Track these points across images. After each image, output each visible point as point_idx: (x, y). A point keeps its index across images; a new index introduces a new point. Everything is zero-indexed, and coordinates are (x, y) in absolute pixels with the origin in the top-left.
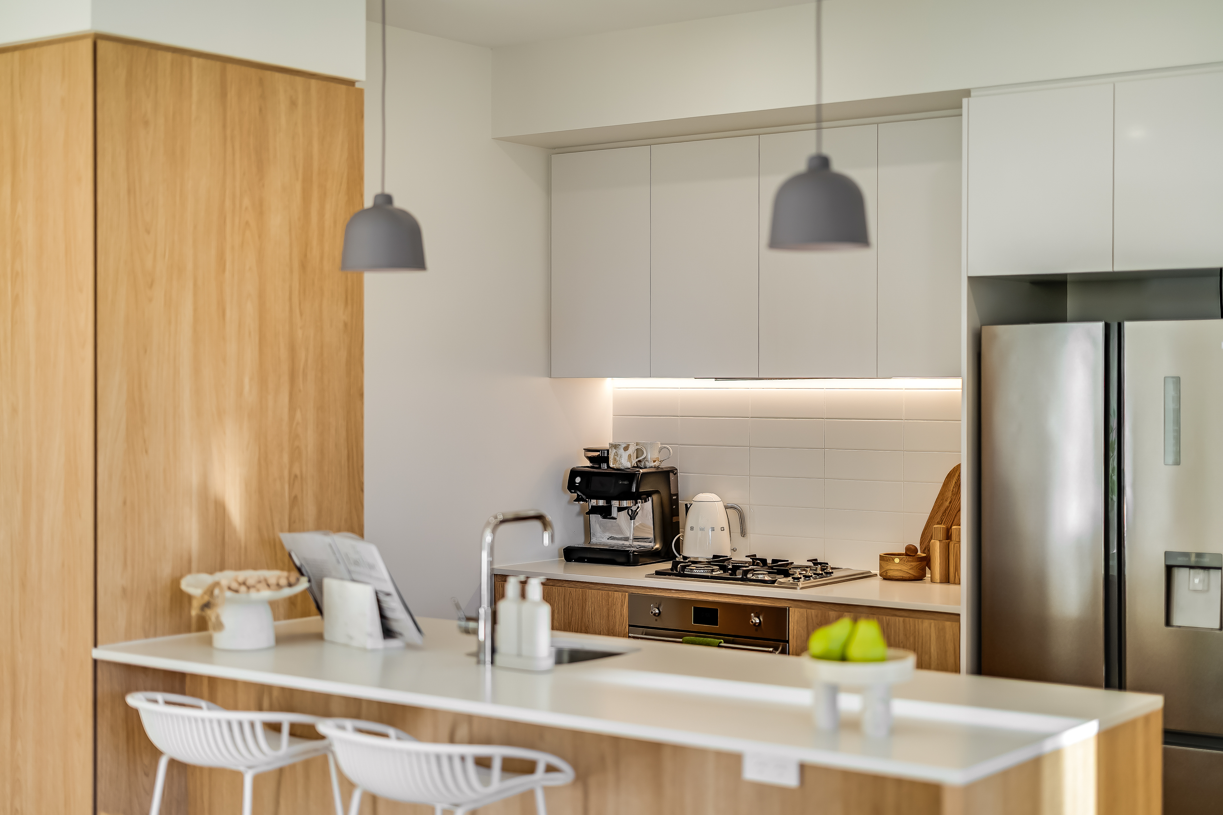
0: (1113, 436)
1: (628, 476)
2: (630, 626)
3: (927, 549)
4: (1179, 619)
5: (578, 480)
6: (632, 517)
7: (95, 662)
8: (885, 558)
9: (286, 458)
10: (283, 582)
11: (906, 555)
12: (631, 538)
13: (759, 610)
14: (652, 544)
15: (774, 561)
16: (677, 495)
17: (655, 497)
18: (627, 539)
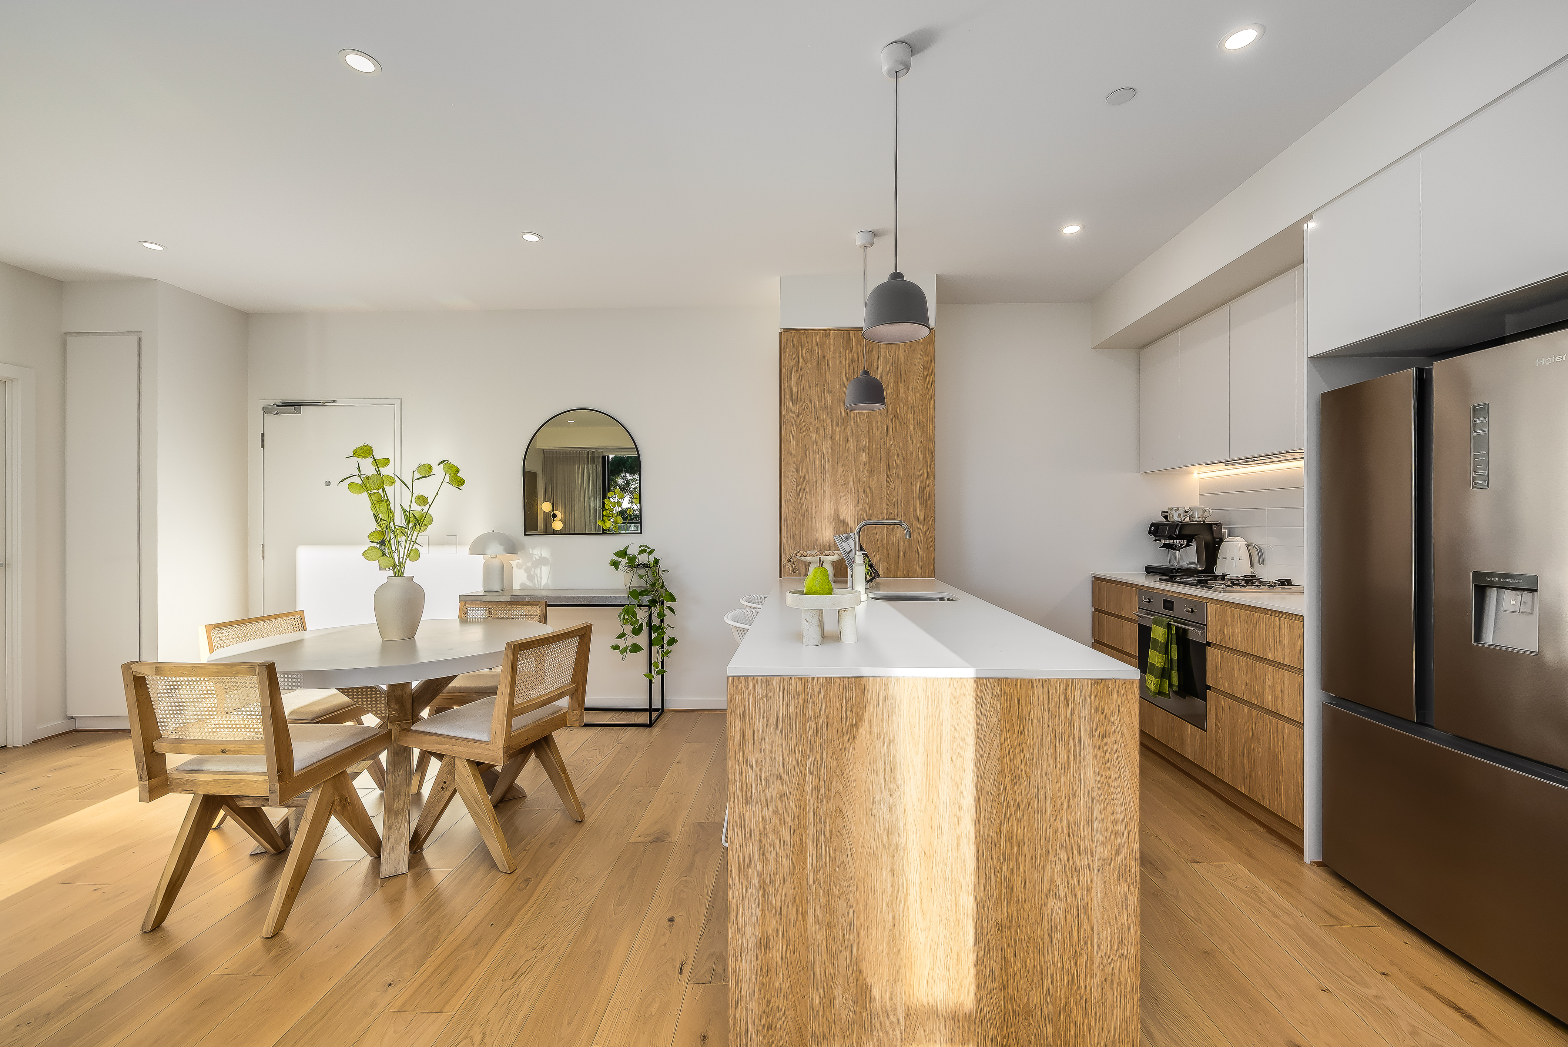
1: (1180, 526)
2: (1139, 608)
5: (1153, 528)
6: (1184, 551)
14: (1195, 568)
17: (1201, 539)
18: (1181, 564)
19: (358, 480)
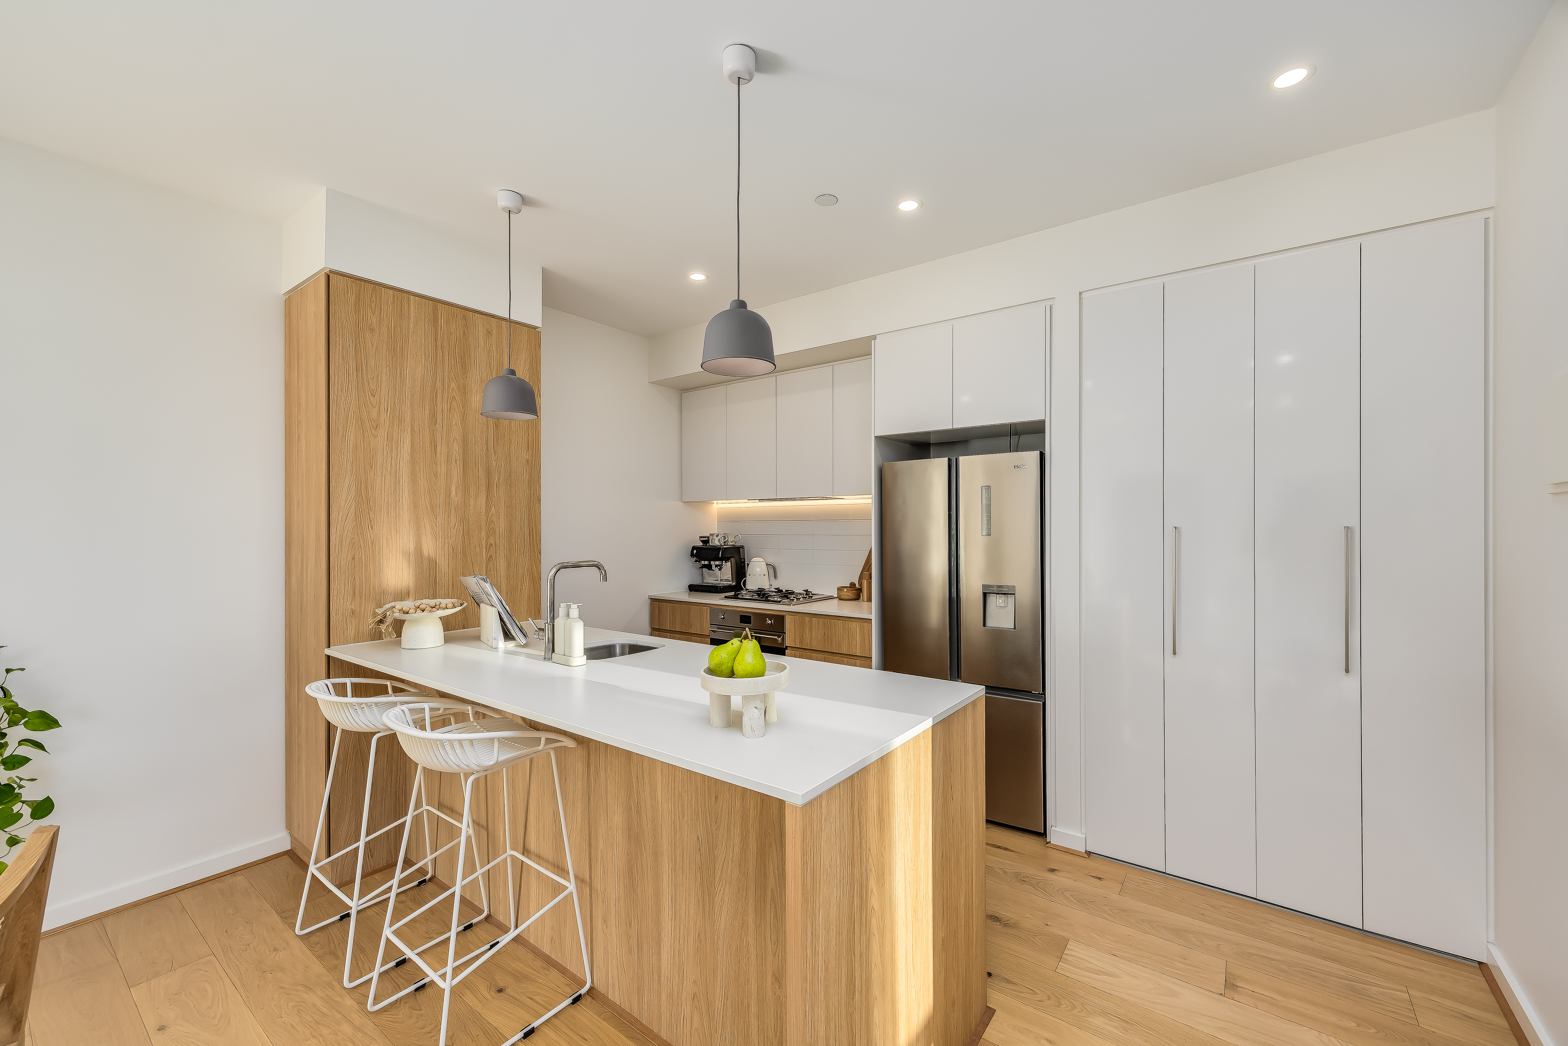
0: (954, 532)
1: (717, 549)
2: (710, 624)
3: (860, 584)
4: (990, 623)
5: (695, 551)
6: (720, 569)
7: (328, 657)
8: (840, 589)
9: (483, 534)
10: (450, 605)
11: (850, 587)
12: (719, 580)
13: (771, 617)
14: (731, 583)
15: (786, 591)
16: (744, 559)
17: (732, 559)
18: (717, 580)
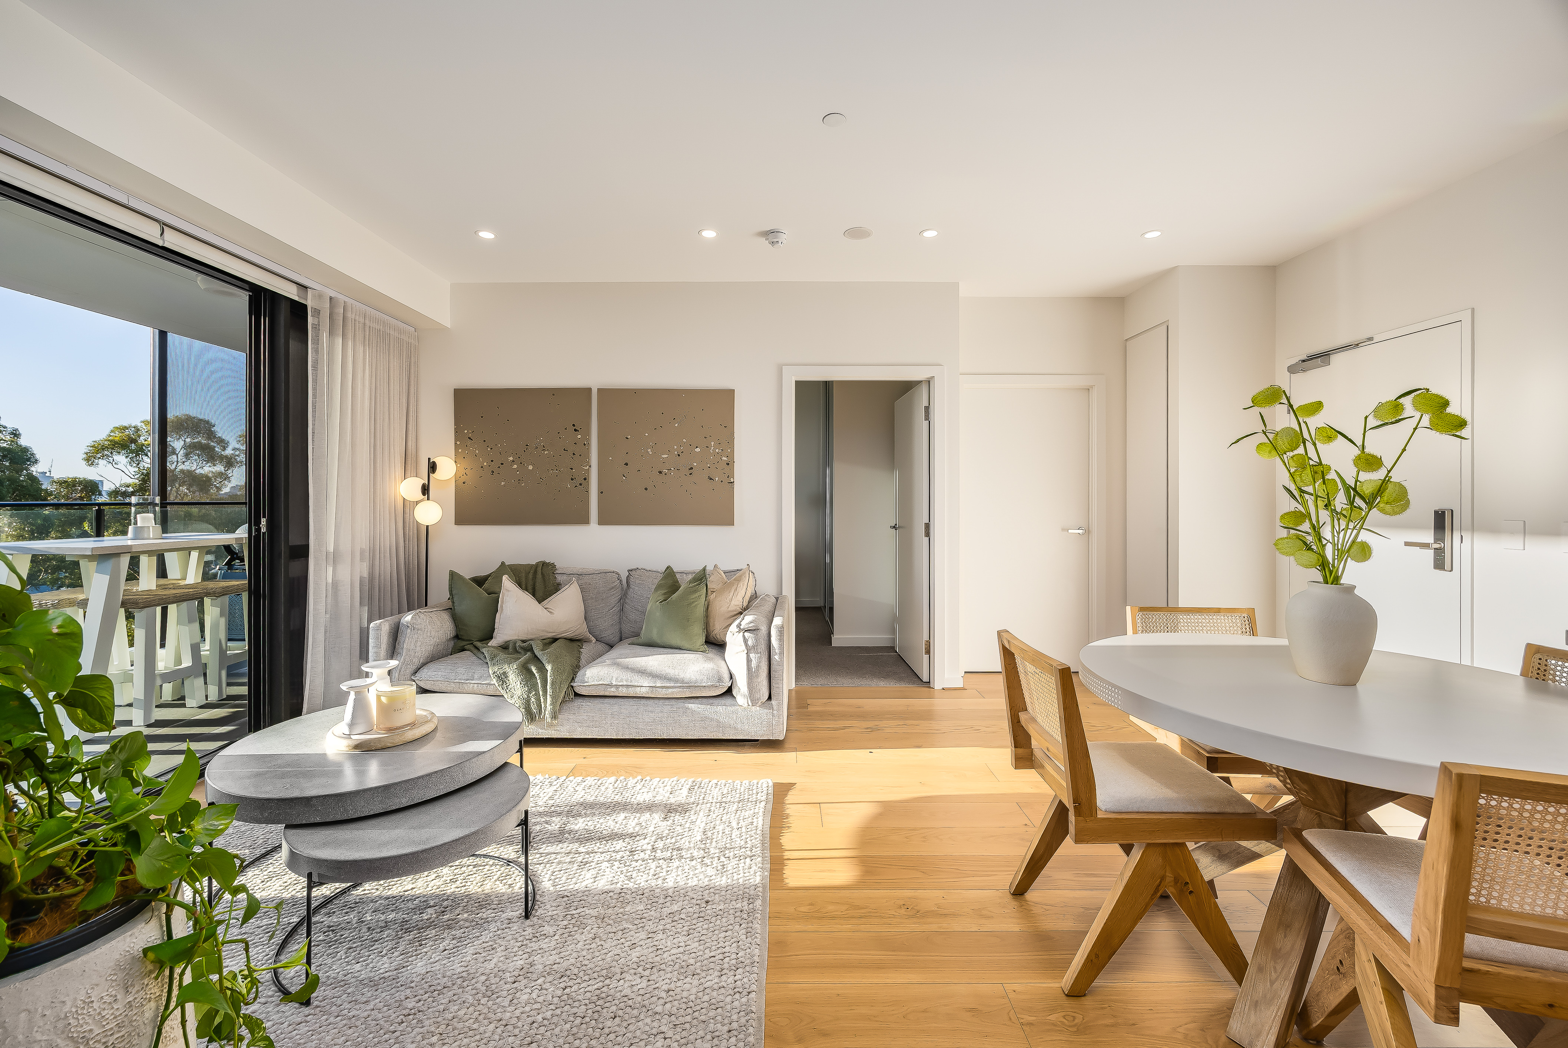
19: (1262, 438)
